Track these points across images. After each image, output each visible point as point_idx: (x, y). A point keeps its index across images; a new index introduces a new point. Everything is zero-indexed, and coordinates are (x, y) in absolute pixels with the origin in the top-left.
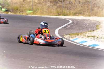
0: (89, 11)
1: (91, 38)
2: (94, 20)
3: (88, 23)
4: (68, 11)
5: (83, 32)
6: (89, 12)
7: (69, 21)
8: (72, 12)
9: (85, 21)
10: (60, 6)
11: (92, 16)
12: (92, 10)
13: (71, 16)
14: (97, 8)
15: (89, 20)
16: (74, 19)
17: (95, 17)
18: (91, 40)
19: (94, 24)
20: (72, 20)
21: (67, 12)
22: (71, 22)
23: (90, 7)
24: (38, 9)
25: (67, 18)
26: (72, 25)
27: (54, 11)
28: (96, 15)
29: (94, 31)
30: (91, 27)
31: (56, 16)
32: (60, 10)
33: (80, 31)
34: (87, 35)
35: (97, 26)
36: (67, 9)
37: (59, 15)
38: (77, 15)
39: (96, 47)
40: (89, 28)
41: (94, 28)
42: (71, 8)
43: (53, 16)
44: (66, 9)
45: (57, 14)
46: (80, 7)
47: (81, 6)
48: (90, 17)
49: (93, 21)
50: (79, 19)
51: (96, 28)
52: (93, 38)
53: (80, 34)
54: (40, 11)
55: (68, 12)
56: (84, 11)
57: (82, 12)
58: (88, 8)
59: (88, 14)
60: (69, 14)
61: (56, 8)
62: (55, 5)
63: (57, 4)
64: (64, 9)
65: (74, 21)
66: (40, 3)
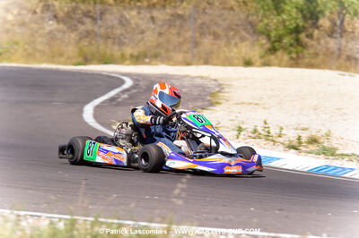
0: (185, 48)
2: (202, 78)
4: (116, 48)
6: (186, 52)
7: (123, 82)
10: (88, 34)
11: (197, 64)
12: (196, 44)
13: (128, 65)
14: (211, 37)
15: (186, 76)
16: (139, 75)
17: (204, 67)
19: (203, 88)
20: (132, 79)
21: (114, 53)
22: (129, 83)
23: (189, 34)
24: (17, 44)
25: (114, 72)
26: (135, 93)
27: (71, 50)
28: (206, 62)
29: (203, 109)
30: (195, 99)
31: (79, 64)
32: (90, 44)
35: (212, 95)
36: (113, 44)
37: (86, 61)
38: (147, 60)
40: (189, 101)
41: (204, 100)
42: (125, 38)
43: (67, 64)
44: (110, 41)
45: (80, 60)
46: (156, 35)
47: (160, 34)
48: (189, 67)
49: (199, 81)
50: (154, 75)
51: (209, 100)
55: (116, 50)
56: (167, 50)
57: (162, 51)
58: (181, 39)
59: (180, 57)
60: (122, 60)
61: (77, 38)
62: (73, 29)
63: (79, 25)
64: (101, 42)
65: (138, 80)
66: (23, 24)
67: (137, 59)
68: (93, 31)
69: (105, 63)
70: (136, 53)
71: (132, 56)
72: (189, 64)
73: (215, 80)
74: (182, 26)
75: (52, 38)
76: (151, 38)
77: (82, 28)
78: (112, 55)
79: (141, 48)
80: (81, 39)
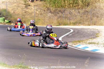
0: (88, 21)
1: (92, 44)
2: (93, 29)
3: (88, 32)
4: (68, 21)
5: (84, 39)
6: (89, 22)
7: (70, 31)
8: (72, 21)
9: (85, 30)
11: (92, 25)
12: (92, 19)
13: (72, 26)
14: (96, 17)
15: (89, 29)
16: (75, 28)
17: (94, 26)
18: (92, 45)
19: (94, 32)
20: (73, 30)
21: (68, 22)
22: (72, 31)
23: (89, 17)
24: (40, 20)
25: (68, 28)
26: (74, 34)
27: (55, 21)
28: (95, 25)
29: (94, 38)
30: (91, 35)
31: (58, 26)
32: (61, 20)
33: (82, 39)
34: (88, 42)
35: (96, 34)
36: (68, 19)
37: (60, 25)
38: (77, 24)
39: (97, 51)
40: (90, 36)
41: (94, 36)
42: (71, 18)
43: (54, 26)
44: (66, 19)
45: (58, 24)
47: (81, 16)
48: (90, 26)
49: (92, 30)
50: (79, 29)
51: (96, 36)
52: (93, 44)
53: (82, 42)
54: (41, 22)
56: (83, 21)
57: (82, 22)
58: (87, 18)
59: (87, 23)
60: (70, 24)
61: (57, 18)
62: (56, 15)
63: (58, 14)
64: (64, 19)
65: (75, 30)
66: (41, 14)
67: (74, 24)
68: (61, 16)
69: (65, 25)
70: (74, 22)
71: (73, 23)
72: (89, 25)
73: (97, 30)
74: (87, 14)
75: (50, 18)
76: (79, 18)
77: (58, 15)
78: (67, 23)
79: (76, 21)
80: (58, 18)
